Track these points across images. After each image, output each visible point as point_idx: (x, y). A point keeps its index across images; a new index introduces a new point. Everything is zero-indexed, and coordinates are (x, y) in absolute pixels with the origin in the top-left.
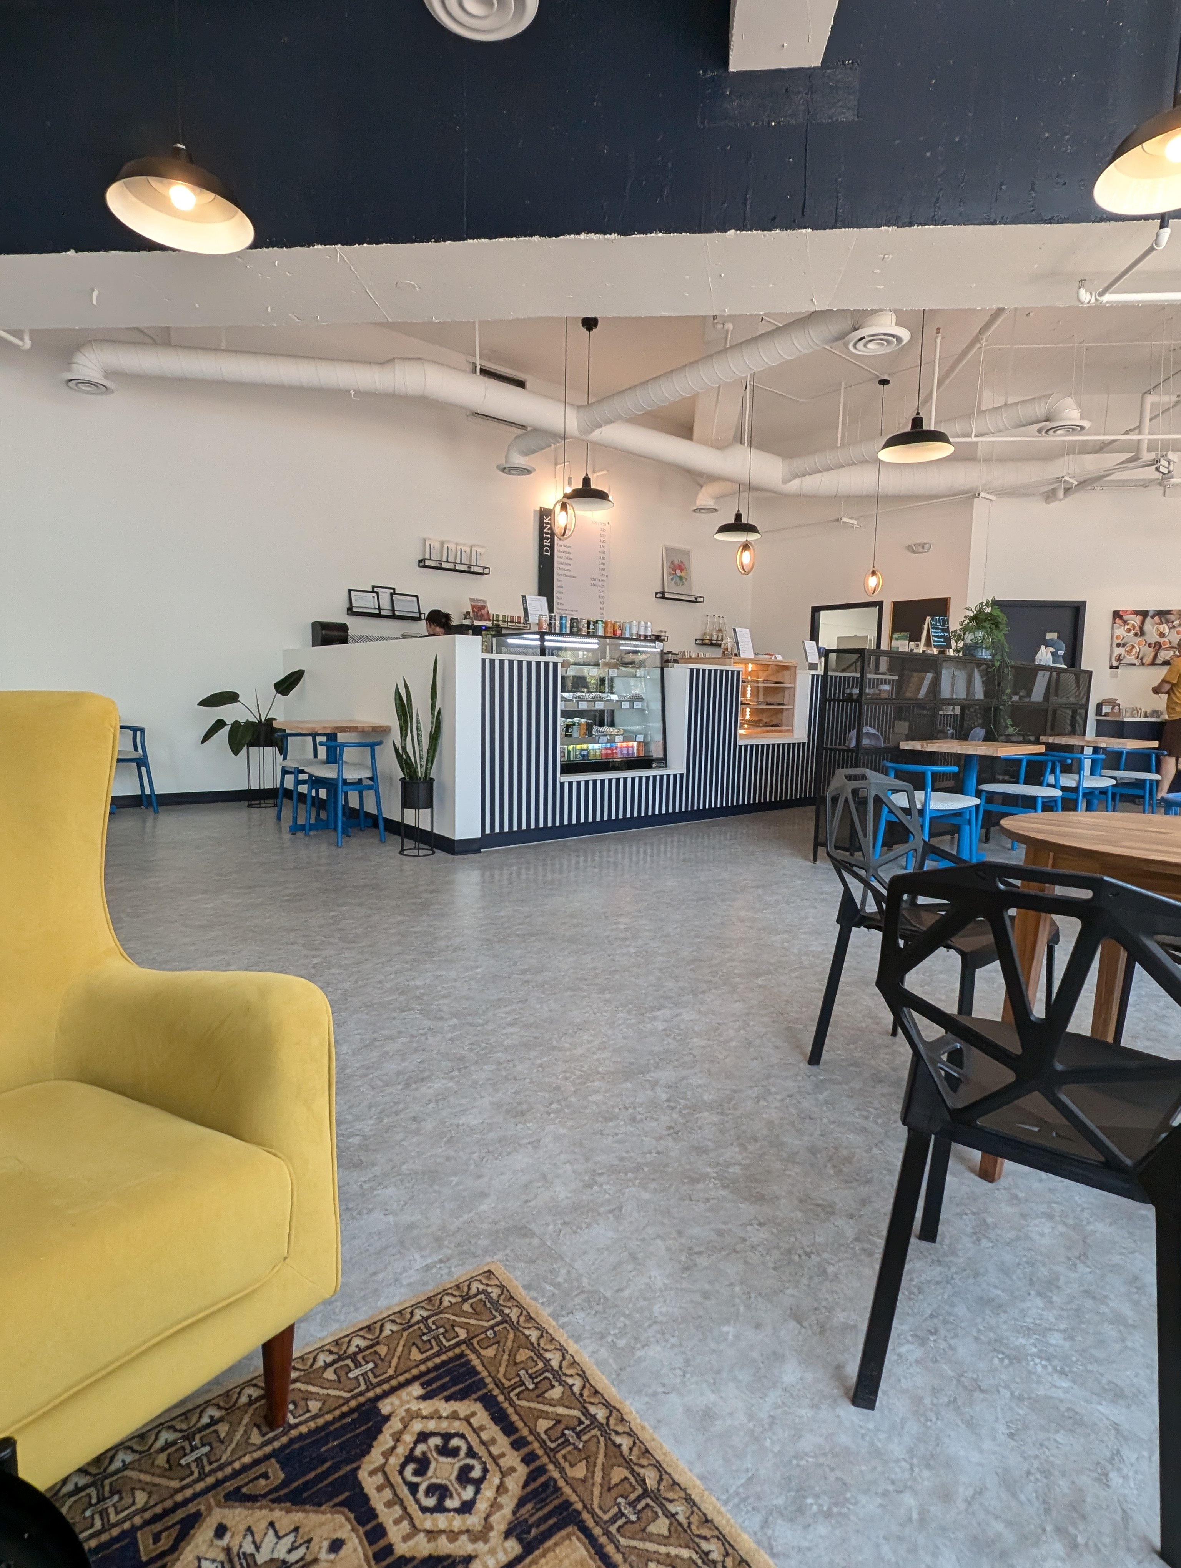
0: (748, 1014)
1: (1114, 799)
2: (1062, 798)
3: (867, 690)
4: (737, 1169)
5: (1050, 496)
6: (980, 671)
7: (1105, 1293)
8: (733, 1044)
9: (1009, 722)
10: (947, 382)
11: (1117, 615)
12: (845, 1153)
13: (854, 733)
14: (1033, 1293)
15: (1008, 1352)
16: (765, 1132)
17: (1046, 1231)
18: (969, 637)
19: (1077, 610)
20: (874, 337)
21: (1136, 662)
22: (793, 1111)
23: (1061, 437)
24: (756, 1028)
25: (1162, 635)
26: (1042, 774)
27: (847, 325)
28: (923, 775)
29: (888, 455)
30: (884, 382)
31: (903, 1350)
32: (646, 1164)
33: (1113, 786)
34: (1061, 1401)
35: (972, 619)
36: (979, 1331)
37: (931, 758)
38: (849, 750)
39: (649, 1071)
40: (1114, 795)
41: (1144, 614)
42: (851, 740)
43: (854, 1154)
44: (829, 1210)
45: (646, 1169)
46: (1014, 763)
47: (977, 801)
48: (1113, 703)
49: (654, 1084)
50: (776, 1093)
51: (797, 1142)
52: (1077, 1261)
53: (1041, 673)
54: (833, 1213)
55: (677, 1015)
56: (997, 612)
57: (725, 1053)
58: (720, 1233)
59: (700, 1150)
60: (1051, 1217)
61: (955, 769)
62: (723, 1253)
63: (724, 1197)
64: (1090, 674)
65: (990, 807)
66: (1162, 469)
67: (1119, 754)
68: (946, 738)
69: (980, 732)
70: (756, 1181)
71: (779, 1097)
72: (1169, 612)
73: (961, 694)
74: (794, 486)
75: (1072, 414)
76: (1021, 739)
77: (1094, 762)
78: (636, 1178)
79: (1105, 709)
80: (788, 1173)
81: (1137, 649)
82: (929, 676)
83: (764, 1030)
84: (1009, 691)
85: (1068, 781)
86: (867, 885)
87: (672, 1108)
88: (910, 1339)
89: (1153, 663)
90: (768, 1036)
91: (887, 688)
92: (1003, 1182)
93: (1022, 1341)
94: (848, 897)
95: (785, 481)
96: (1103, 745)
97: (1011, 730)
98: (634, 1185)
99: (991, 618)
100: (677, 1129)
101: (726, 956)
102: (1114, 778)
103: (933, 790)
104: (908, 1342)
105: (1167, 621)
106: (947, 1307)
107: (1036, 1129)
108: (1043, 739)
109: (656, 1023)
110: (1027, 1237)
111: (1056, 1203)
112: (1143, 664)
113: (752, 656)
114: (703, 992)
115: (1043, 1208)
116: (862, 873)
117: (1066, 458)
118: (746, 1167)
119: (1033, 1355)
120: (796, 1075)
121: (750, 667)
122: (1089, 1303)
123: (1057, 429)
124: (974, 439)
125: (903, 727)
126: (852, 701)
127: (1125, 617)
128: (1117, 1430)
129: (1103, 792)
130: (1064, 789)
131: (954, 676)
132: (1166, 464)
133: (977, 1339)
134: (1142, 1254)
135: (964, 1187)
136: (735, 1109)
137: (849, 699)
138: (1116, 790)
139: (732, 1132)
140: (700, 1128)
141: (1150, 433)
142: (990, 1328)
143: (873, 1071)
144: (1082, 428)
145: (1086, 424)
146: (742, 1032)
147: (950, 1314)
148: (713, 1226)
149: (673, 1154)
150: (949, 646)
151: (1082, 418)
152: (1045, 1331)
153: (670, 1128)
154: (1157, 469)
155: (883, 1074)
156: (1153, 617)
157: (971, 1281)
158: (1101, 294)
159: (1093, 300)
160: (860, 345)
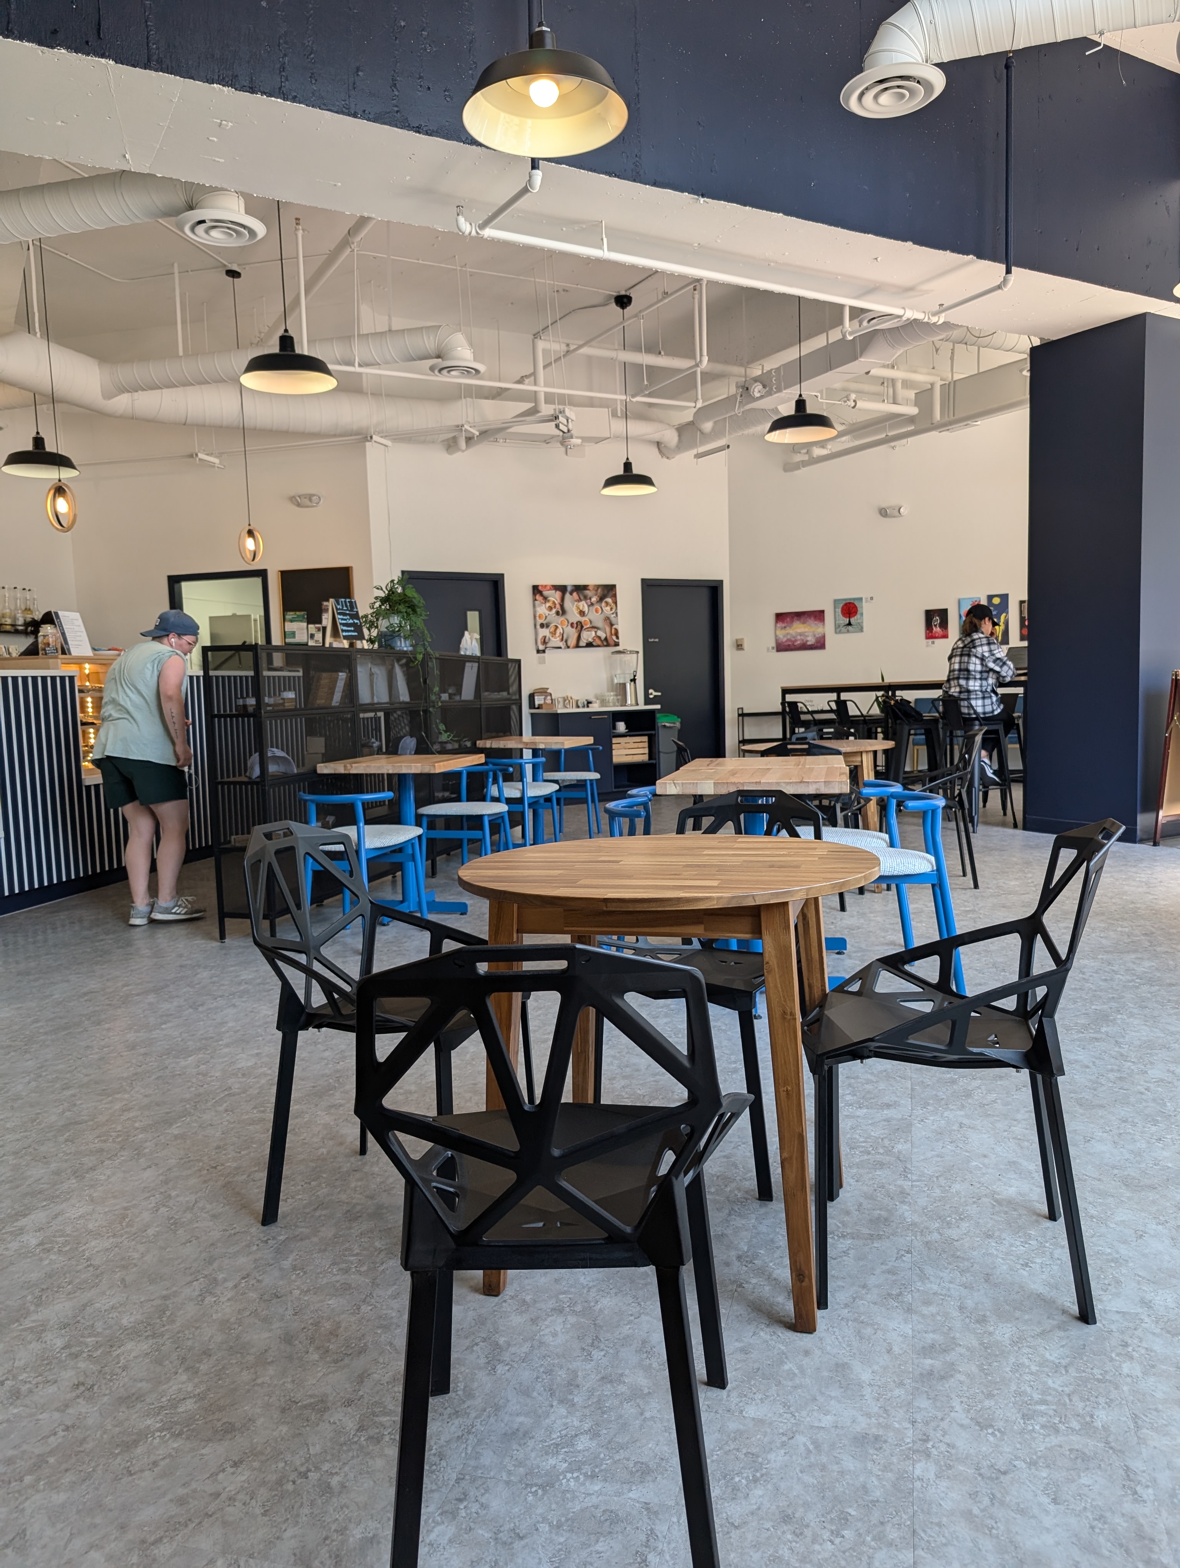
0: (166, 1182)
1: (558, 803)
2: (508, 812)
3: (267, 700)
4: (189, 1405)
5: (451, 445)
6: (402, 666)
7: (620, 1372)
8: (150, 1232)
9: (442, 727)
10: (316, 289)
11: (536, 590)
12: (327, 1325)
13: (256, 757)
14: (555, 1403)
15: (540, 1481)
16: (219, 1338)
17: (558, 1329)
18: (383, 624)
19: (495, 583)
20: (218, 224)
21: (562, 644)
22: (253, 1295)
23: (455, 378)
24: (181, 1199)
25: (582, 613)
26: (484, 786)
27: (178, 199)
28: (351, 807)
29: (253, 381)
30: (233, 274)
31: (433, 1536)
32: (51, 1453)
33: (557, 791)
34: (596, 1507)
35: (384, 600)
36: (510, 1473)
37: (357, 783)
38: (252, 783)
39: (28, 1314)
40: (558, 800)
41: (562, 589)
42: (252, 768)
43: (338, 1325)
44: (321, 1406)
45: (52, 1460)
46: (453, 777)
47: (419, 831)
48: (544, 692)
49: (40, 1331)
50: (225, 1280)
51: (266, 1335)
52: (591, 1349)
53: (468, 665)
54: (326, 1409)
55: (56, 1216)
56: (411, 593)
57: (141, 1248)
58: (181, 1501)
59: (129, 1400)
60: (560, 1311)
61: (390, 795)
62: (191, 1526)
63: (177, 1450)
64: (518, 662)
65: (435, 834)
66: (561, 427)
67: (557, 752)
68: (371, 754)
69: (410, 742)
70: (221, 1409)
71: (230, 1284)
72: (585, 587)
73: (382, 696)
74: (122, 403)
75: (464, 354)
76: (456, 746)
77: (535, 766)
78: (38, 1480)
79: (538, 700)
80: (259, 1381)
81: (560, 631)
82: (342, 676)
83: (193, 1198)
84: (436, 689)
85: (512, 791)
86: (311, 973)
87: (76, 1356)
88: (439, 1518)
89: (577, 646)
90: (200, 1205)
91: (291, 695)
92: (508, 1291)
93: (552, 1461)
94: (287, 993)
95: (108, 396)
96: (542, 746)
97: (444, 737)
98: (38, 1491)
99: (404, 600)
100: (90, 1382)
101: (117, 1106)
102: (556, 782)
103: (367, 822)
104: (438, 1524)
105: (586, 598)
106: (472, 1463)
107: (541, 1224)
108: (480, 744)
109: (25, 1238)
110: (541, 1343)
111: (563, 1293)
112: (568, 647)
113: (89, 653)
114: (93, 1169)
115: (551, 1304)
116: (302, 959)
117: (464, 400)
118: (201, 1397)
119: (564, 1473)
120: (248, 1246)
121: (87, 668)
122: (608, 1389)
123: (450, 369)
124: (358, 369)
125: (318, 744)
126: (249, 716)
127: (545, 593)
128: (648, 1509)
129: (548, 799)
130: (509, 801)
131: (371, 675)
132: (565, 422)
133: (508, 1483)
134: (648, 1314)
135: (471, 1314)
136: (173, 1322)
137: (243, 712)
138: (561, 795)
139: (174, 1356)
140: (124, 1368)
141: (546, 385)
142: (520, 1464)
143: (345, 1208)
144: (477, 371)
145: (481, 367)
146: (163, 1210)
147: (476, 1468)
148: (169, 1496)
149: (90, 1422)
150: (361, 637)
151: (475, 360)
152: (569, 1441)
153: (77, 1386)
154: (557, 426)
155: (359, 1208)
156: (571, 594)
157: (492, 1420)
158: (482, 226)
159: (474, 233)
160: (200, 229)
